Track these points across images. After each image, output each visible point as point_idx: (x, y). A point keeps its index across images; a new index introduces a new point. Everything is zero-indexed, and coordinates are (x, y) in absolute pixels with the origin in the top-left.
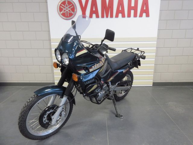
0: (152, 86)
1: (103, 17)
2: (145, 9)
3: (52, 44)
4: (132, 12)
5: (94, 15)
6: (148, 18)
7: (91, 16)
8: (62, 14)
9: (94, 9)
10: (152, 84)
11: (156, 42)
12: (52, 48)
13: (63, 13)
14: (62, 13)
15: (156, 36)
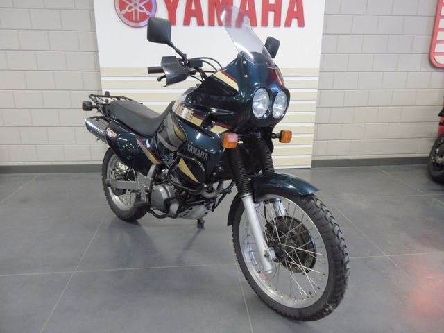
0: (310, 167)
1: (211, 23)
2: (295, 10)
3: (102, 79)
4: (271, 15)
5: (194, 20)
6: (301, 29)
7: (187, 22)
8: (124, 15)
9: (193, 8)
10: (311, 163)
11: (317, 79)
12: (103, 87)
13: (127, 13)
14: (124, 12)
15: (318, 67)
